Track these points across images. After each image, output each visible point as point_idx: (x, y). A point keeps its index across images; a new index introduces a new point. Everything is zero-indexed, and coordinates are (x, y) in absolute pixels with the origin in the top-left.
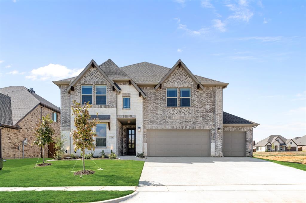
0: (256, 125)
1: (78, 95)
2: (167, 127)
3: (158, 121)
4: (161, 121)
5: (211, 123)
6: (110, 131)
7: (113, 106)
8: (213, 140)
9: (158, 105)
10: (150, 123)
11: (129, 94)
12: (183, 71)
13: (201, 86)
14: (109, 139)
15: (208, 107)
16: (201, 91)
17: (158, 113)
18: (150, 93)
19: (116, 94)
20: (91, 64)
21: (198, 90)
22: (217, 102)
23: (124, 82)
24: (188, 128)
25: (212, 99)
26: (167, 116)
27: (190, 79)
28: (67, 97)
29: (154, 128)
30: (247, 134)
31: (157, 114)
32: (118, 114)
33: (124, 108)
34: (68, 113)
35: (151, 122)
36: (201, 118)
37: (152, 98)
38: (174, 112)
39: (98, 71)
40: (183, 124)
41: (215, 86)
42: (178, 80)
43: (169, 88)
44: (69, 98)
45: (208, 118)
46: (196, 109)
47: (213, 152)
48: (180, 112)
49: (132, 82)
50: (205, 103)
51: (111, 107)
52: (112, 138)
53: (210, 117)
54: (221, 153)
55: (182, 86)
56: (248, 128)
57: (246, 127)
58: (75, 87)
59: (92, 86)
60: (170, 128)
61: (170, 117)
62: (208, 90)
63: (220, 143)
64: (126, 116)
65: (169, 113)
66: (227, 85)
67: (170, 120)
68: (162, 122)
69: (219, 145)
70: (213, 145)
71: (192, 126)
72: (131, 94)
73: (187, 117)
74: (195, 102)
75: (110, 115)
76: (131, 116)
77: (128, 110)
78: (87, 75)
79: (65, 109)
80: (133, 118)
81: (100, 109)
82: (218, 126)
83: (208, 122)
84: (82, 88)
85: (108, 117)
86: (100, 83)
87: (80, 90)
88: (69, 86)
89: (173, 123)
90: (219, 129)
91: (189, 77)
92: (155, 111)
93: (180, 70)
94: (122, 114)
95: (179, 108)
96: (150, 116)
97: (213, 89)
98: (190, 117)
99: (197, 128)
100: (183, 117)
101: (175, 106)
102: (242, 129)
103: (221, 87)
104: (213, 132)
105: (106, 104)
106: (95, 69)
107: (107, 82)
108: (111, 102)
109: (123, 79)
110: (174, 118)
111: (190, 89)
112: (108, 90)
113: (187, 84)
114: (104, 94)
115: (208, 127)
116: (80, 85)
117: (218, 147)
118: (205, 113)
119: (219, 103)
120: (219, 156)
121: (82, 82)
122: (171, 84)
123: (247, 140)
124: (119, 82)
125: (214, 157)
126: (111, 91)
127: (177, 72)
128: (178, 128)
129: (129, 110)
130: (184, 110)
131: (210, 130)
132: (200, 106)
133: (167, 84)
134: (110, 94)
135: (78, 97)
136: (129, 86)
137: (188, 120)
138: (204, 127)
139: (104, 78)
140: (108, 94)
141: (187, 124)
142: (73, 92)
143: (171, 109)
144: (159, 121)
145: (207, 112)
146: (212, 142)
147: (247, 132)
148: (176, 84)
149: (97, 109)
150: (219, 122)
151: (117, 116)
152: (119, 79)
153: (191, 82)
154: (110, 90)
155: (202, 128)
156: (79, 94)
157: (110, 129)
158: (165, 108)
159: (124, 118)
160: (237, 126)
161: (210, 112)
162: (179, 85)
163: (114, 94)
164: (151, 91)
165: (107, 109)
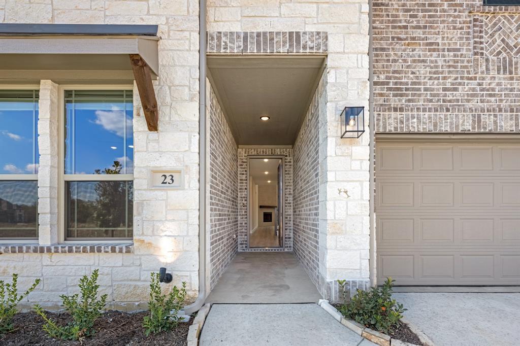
3: (435, 85)
4: (456, 89)
6: (153, 135)
10: (394, 102)
14: (153, 188)
17: (439, 41)
26: (491, 57)
29: (414, 126)
31: (432, 47)
32: (213, 28)
35: (398, 92)
52: (168, 179)
61: (506, 67)
64: (264, 38)
65: (499, 41)
68: (462, 91)
76: (294, 37)
80: (308, 48)
92: (419, 33)
94: (237, 28)
96: (395, 61)
143: (510, 21)
144: (445, 89)
151: (205, 37)
157: (153, 125)
158: (478, 16)
159: (252, 49)
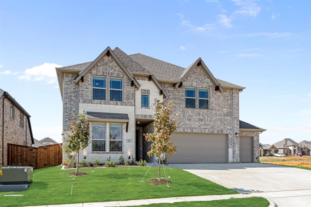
0: (262, 131)
1: (88, 88)
2: (186, 130)
5: (228, 128)
6: (127, 133)
7: (131, 104)
8: (231, 145)
9: (176, 106)
11: (148, 91)
12: (202, 71)
13: (220, 88)
14: (127, 142)
15: (225, 110)
16: (218, 93)
18: (169, 91)
19: (134, 90)
20: (106, 51)
21: (216, 92)
22: (234, 106)
23: (143, 77)
24: (207, 132)
25: (229, 102)
26: (187, 118)
27: (208, 79)
28: (72, 89)
30: (255, 140)
32: (137, 113)
33: (142, 106)
34: (74, 109)
36: (219, 122)
37: (171, 97)
38: (193, 114)
39: (113, 61)
40: (202, 127)
41: (232, 89)
42: (197, 80)
43: (188, 87)
44: (74, 90)
45: (226, 122)
46: (214, 111)
47: (230, 159)
48: (199, 114)
49: (152, 77)
50: (223, 106)
51: (128, 104)
52: (129, 141)
53: (227, 120)
54: (238, 158)
55: (200, 86)
56: (255, 133)
57: (253, 132)
58: (85, 78)
59: (105, 78)
60: (189, 131)
61: (189, 120)
62: (226, 93)
63: (237, 149)
64: (145, 116)
65: (188, 114)
66: (243, 89)
67: (189, 123)
68: (181, 124)
69: (237, 151)
70: (230, 150)
71: (211, 130)
72: (150, 91)
73: (206, 120)
74: (213, 104)
75: (127, 114)
77: (147, 109)
78: (99, 64)
79: (69, 104)
81: (115, 106)
82: (236, 131)
83: (225, 127)
84: (93, 80)
85: (126, 116)
86: (115, 75)
87: (91, 81)
88: (79, 75)
89: (193, 126)
90: (236, 134)
91: (207, 77)
93: (199, 68)
94: (140, 114)
95: (198, 110)
97: (230, 92)
98: (209, 121)
99: (216, 132)
100: (202, 120)
101: (193, 107)
102: (250, 134)
103: (238, 91)
104: (230, 136)
105: (122, 101)
106: (110, 58)
107: (124, 74)
108: (128, 99)
109: (142, 73)
110: (193, 120)
111: (208, 90)
112: (125, 84)
113: (206, 84)
114: (120, 89)
115: (226, 131)
116: (91, 76)
117: (236, 153)
118: (222, 117)
119: (236, 107)
120: (237, 163)
121: (94, 72)
122: (190, 83)
123: (255, 145)
124: (137, 75)
125: (232, 163)
126: (129, 86)
127: (196, 71)
128: (197, 132)
129: (149, 109)
130: (203, 112)
131: (227, 135)
132: (218, 109)
133: (186, 83)
134: (128, 89)
135: (88, 90)
136: (148, 81)
137: (207, 123)
138: (222, 131)
139: (121, 70)
140: (125, 90)
141: (206, 127)
142: (82, 83)
143: (190, 111)
145: (225, 115)
146: (229, 148)
147: (254, 138)
148: (194, 84)
149: (111, 106)
150: (236, 127)
151: (135, 115)
152: (138, 73)
153: (209, 82)
154: (127, 84)
155: (220, 133)
156: (90, 86)
157: (127, 131)
158: (184, 109)
159: (143, 118)
160: (245, 131)
161: (227, 116)
162: (198, 85)
163: (132, 89)
164: (169, 89)
165: (124, 107)
